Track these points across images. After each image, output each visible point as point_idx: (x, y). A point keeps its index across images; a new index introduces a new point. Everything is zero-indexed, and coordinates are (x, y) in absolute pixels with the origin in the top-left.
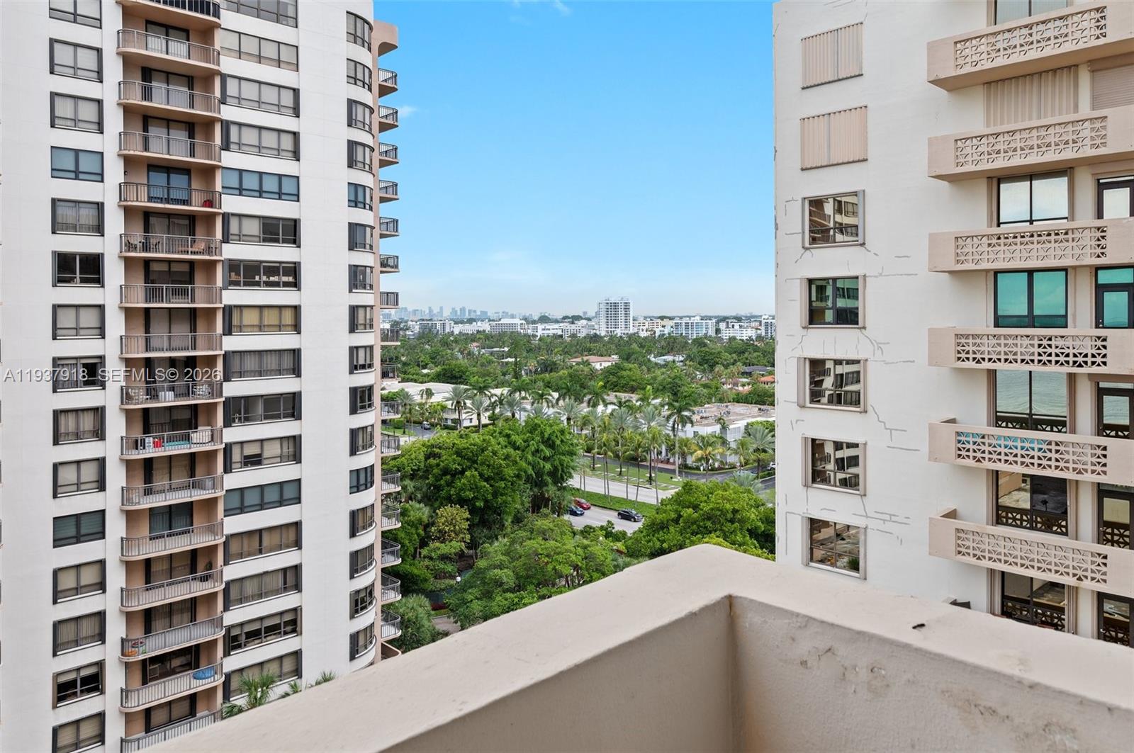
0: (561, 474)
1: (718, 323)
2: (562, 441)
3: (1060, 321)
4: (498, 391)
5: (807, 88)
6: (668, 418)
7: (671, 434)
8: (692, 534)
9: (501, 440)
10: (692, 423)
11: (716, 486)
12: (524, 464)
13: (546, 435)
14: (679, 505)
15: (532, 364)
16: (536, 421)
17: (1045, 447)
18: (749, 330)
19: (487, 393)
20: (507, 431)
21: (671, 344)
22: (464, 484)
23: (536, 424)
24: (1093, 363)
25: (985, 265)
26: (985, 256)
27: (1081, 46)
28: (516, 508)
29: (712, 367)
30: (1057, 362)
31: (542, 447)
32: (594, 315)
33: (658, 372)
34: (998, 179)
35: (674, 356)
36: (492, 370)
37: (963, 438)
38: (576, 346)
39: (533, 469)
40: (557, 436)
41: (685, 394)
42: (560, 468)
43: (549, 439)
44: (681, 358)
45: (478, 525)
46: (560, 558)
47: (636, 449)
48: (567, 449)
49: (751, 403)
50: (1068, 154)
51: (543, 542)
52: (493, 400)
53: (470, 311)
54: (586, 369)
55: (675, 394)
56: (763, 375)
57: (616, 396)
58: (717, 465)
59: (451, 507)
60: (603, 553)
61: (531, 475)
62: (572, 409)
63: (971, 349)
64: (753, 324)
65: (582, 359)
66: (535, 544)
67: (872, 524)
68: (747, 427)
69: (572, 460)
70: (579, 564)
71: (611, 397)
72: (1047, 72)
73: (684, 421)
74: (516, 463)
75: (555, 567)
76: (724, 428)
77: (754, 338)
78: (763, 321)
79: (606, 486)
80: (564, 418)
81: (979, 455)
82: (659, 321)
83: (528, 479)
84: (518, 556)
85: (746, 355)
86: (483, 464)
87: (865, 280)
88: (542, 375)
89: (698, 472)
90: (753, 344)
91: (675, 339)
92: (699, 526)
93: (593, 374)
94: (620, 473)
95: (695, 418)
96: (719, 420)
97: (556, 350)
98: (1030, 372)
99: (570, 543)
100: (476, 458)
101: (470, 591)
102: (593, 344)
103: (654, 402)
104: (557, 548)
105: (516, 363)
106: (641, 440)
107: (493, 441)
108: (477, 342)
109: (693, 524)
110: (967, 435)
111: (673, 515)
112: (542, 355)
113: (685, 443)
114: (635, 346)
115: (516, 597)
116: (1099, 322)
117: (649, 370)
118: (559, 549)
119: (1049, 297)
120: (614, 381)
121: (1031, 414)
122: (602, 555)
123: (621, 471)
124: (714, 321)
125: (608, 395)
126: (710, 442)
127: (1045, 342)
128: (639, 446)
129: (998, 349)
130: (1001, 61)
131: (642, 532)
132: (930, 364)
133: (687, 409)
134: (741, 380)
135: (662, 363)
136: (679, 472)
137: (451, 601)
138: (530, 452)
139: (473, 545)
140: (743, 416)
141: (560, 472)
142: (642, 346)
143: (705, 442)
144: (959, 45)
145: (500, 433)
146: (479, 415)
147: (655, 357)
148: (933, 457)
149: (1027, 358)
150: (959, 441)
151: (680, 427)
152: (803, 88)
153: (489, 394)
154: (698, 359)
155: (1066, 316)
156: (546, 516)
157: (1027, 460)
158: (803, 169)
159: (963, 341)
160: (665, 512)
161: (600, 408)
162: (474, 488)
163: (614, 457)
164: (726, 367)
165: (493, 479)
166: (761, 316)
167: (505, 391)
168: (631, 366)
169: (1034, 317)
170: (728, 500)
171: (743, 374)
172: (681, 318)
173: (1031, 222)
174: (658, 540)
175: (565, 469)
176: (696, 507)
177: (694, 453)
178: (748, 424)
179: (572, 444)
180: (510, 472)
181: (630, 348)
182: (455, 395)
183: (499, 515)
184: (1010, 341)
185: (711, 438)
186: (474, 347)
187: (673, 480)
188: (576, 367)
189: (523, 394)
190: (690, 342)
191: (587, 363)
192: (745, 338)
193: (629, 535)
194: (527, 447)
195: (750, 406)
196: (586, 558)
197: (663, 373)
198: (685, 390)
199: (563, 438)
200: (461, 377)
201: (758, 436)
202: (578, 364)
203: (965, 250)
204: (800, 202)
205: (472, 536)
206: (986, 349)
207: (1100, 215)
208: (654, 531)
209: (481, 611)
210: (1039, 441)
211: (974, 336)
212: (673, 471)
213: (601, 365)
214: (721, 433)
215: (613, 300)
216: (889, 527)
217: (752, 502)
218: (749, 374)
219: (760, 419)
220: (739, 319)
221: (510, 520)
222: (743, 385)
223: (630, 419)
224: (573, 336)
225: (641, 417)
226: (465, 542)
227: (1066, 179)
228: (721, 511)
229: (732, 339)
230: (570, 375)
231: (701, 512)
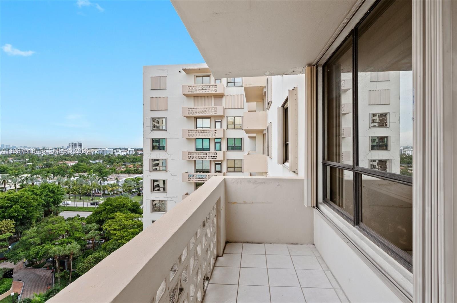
0: (57, 202)
1: (114, 150)
2: (58, 190)
3: (208, 149)
4: (25, 175)
5: (152, 90)
6: (99, 180)
7: (100, 184)
8: (110, 213)
9: (29, 193)
10: (107, 180)
11: (118, 198)
12: (41, 201)
13: (51, 189)
14: (105, 205)
15: (41, 165)
16: (46, 185)
17: (206, 176)
18: (124, 152)
19: (19, 176)
20: (32, 189)
21: (98, 157)
22: (12, 211)
23: (46, 186)
24: (215, 158)
25: (194, 137)
26: (194, 135)
27: (212, 92)
28: (37, 216)
29: (113, 163)
30: (208, 158)
31: (49, 193)
32: (67, 147)
33: (93, 166)
34: (196, 118)
35: (99, 160)
36: (21, 168)
37: (190, 176)
38: (60, 158)
39: (45, 202)
40: (55, 189)
41: (104, 172)
42: (57, 200)
43: (52, 190)
44: (101, 161)
45: (19, 225)
46: (61, 229)
47: (87, 190)
48: (60, 193)
49: (126, 173)
50: (210, 114)
51: (53, 225)
52: (22, 179)
53: (6, 146)
54: (65, 166)
55: (100, 172)
56: (129, 165)
57: (79, 174)
58: (115, 192)
59: (5, 220)
60: (78, 224)
61: (44, 204)
62: (60, 179)
63: (191, 156)
64: (125, 150)
65: (63, 162)
66: (50, 226)
67: (168, 199)
68: (125, 180)
69: (62, 197)
70: (69, 230)
71: (77, 174)
72: (206, 96)
73: (104, 180)
74: (38, 200)
75: (58, 233)
76: (118, 181)
77: (126, 154)
78: (129, 150)
79: (75, 204)
80: (57, 183)
81: (193, 179)
82: (93, 149)
83: (43, 205)
84: (41, 232)
85: (124, 159)
86: (21, 202)
87: (167, 139)
88: (46, 169)
89: (109, 195)
90: (126, 156)
91: (99, 155)
92: (112, 211)
93: (68, 167)
94: (81, 199)
95: (108, 179)
96: (116, 179)
97: (51, 160)
98: (203, 161)
99: (64, 224)
100: (18, 201)
101: (18, 249)
102: (67, 157)
103: (93, 175)
104: (59, 226)
105: (33, 165)
106: (89, 187)
107: (26, 193)
108: (11, 157)
109: (110, 210)
110: (191, 175)
111: (103, 209)
112: (44, 162)
113: (105, 187)
114: (84, 157)
115: (41, 247)
116: (215, 150)
117: (90, 165)
118: (60, 227)
119: (206, 144)
120: (77, 169)
121: (203, 170)
122: (78, 225)
123: (81, 198)
124: (112, 149)
125: (76, 174)
126: (114, 185)
127: (206, 154)
128: (88, 189)
129: (197, 156)
130: (197, 92)
131: (92, 216)
132: (183, 159)
133: (105, 176)
134: (122, 167)
135: (95, 163)
136: (103, 196)
137: (9, 255)
138: (43, 196)
139: (16, 233)
140: (123, 177)
141: (57, 201)
142: (87, 157)
143: (112, 186)
144: (189, 87)
145: (29, 190)
146: (15, 185)
147: (92, 161)
148: (183, 181)
149: (203, 157)
150: (189, 177)
151: (103, 182)
152: (151, 90)
153: (21, 177)
154: (108, 161)
155: (209, 148)
156: (52, 217)
157: (203, 180)
158: (151, 110)
159: (190, 154)
160: (101, 208)
161: (72, 178)
162: (18, 211)
163: (79, 194)
164: (117, 163)
165: (27, 207)
166: (128, 148)
167: (29, 175)
168: (83, 164)
169: (203, 148)
170: (122, 201)
171: (123, 165)
172: (101, 149)
173: (203, 128)
174: (98, 217)
175: (59, 200)
176: (111, 205)
177: (108, 189)
178: (125, 179)
179: (62, 191)
180: (35, 204)
181: (82, 158)
182: (3, 178)
183: (30, 220)
184: (199, 154)
185: (114, 184)
186: (10, 159)
187: (100, 199)
188: (61, 165)
189: (37, 175)
190: (104, 156)
191: (65, 164)
192: (123, 155)
193: (85, 218)
194: (42, 194)
195: (126, 174)
196: (71, 227)
197: (96, 166)
198: (103, 171)
199: (58, 189)
200: (4, 171)
201: (129, 182)
202: (61, 164)
203: (190, 133)
204: (150, 119)
205: (16, 230)
206: (194, 156)
207: (215, 128)
208: (97, 214)
209: (24, 256)
210: (205, 175)
211: (192, 153)
212: (101, 196)
213: (71, 164)
214: (117, 183)
215: (75, 143)
216: (173, 199)
217: (129, 201)
218: (125, 165)
219: (129, 178)
220: (121, 149)
221: (35, 221)
222: (123, 168)
223: (84, 181)
224: (58, 155)
225: (89, 180)
226: (13, 232)
227: (209, 119)
228: (120, 205)
229: (119, 155)
230: (58, 168)
231: (113, 206)
